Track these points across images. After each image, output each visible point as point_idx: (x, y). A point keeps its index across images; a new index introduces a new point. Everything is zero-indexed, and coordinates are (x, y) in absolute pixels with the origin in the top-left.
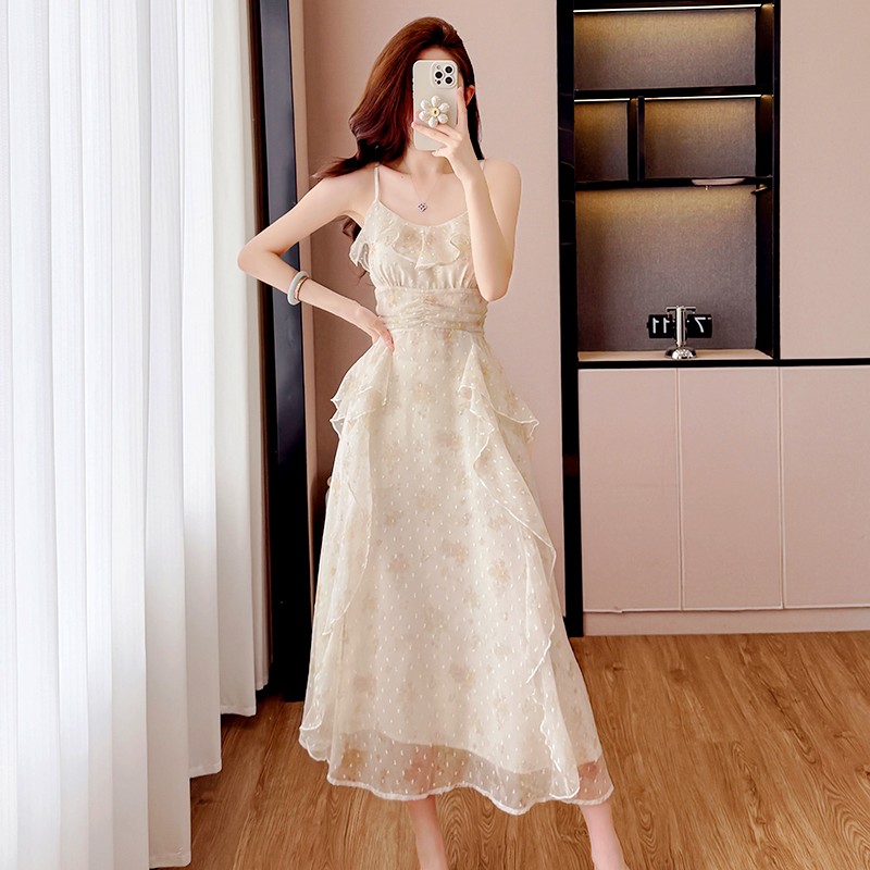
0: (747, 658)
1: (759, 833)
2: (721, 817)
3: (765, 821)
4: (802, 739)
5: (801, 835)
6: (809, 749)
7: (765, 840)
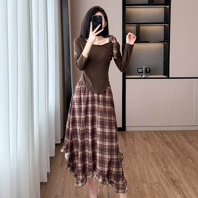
0: (160, 136)
1: (164, 170)
3: (166, 167)
4: (174, 151)
6: (176, 153)
7: (166, 171)
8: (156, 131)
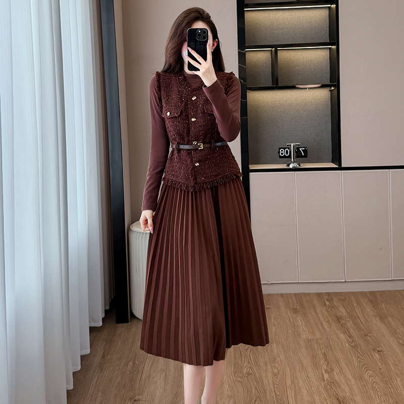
0: (327, 303)
1: (326, 376)
2: (310, 370)
3: (330, 371)
4: (350, 337)
5: (345, 377)
6: (353, 341)
7: (329, 379)
8: (319, 293)
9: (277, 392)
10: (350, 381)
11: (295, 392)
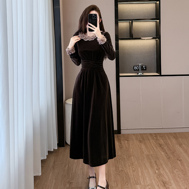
0: (155, 138)
1: (157, 172)
2: (149, 169)
3: (158, 169)
4: (166, 154)
5: (166, 172)
8: (151, 134)
9: (135, 179)
10: (168, 174)
11: (143, 179)
